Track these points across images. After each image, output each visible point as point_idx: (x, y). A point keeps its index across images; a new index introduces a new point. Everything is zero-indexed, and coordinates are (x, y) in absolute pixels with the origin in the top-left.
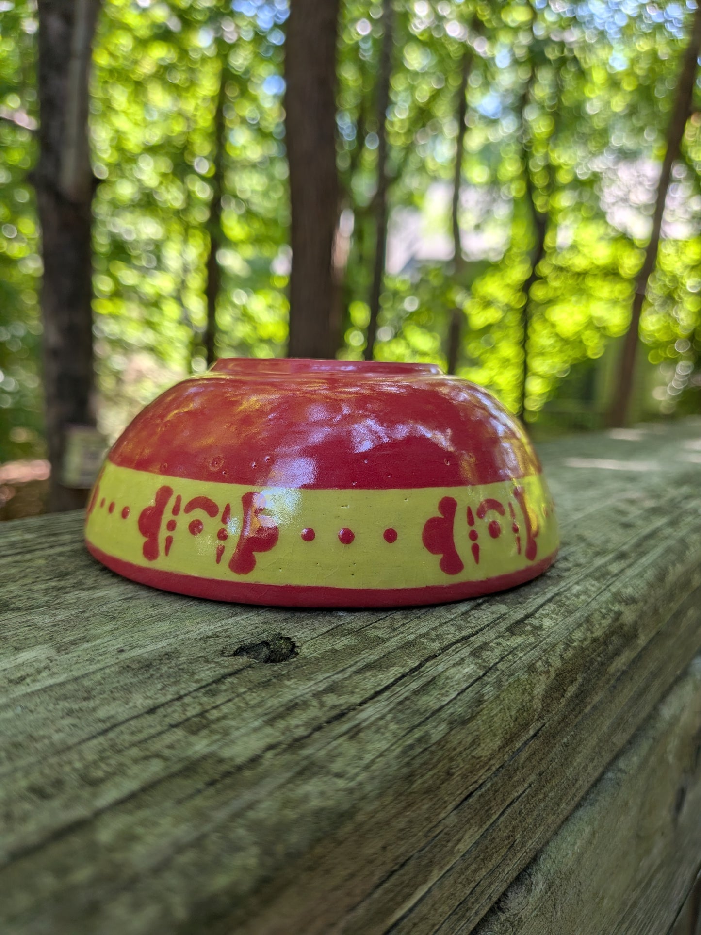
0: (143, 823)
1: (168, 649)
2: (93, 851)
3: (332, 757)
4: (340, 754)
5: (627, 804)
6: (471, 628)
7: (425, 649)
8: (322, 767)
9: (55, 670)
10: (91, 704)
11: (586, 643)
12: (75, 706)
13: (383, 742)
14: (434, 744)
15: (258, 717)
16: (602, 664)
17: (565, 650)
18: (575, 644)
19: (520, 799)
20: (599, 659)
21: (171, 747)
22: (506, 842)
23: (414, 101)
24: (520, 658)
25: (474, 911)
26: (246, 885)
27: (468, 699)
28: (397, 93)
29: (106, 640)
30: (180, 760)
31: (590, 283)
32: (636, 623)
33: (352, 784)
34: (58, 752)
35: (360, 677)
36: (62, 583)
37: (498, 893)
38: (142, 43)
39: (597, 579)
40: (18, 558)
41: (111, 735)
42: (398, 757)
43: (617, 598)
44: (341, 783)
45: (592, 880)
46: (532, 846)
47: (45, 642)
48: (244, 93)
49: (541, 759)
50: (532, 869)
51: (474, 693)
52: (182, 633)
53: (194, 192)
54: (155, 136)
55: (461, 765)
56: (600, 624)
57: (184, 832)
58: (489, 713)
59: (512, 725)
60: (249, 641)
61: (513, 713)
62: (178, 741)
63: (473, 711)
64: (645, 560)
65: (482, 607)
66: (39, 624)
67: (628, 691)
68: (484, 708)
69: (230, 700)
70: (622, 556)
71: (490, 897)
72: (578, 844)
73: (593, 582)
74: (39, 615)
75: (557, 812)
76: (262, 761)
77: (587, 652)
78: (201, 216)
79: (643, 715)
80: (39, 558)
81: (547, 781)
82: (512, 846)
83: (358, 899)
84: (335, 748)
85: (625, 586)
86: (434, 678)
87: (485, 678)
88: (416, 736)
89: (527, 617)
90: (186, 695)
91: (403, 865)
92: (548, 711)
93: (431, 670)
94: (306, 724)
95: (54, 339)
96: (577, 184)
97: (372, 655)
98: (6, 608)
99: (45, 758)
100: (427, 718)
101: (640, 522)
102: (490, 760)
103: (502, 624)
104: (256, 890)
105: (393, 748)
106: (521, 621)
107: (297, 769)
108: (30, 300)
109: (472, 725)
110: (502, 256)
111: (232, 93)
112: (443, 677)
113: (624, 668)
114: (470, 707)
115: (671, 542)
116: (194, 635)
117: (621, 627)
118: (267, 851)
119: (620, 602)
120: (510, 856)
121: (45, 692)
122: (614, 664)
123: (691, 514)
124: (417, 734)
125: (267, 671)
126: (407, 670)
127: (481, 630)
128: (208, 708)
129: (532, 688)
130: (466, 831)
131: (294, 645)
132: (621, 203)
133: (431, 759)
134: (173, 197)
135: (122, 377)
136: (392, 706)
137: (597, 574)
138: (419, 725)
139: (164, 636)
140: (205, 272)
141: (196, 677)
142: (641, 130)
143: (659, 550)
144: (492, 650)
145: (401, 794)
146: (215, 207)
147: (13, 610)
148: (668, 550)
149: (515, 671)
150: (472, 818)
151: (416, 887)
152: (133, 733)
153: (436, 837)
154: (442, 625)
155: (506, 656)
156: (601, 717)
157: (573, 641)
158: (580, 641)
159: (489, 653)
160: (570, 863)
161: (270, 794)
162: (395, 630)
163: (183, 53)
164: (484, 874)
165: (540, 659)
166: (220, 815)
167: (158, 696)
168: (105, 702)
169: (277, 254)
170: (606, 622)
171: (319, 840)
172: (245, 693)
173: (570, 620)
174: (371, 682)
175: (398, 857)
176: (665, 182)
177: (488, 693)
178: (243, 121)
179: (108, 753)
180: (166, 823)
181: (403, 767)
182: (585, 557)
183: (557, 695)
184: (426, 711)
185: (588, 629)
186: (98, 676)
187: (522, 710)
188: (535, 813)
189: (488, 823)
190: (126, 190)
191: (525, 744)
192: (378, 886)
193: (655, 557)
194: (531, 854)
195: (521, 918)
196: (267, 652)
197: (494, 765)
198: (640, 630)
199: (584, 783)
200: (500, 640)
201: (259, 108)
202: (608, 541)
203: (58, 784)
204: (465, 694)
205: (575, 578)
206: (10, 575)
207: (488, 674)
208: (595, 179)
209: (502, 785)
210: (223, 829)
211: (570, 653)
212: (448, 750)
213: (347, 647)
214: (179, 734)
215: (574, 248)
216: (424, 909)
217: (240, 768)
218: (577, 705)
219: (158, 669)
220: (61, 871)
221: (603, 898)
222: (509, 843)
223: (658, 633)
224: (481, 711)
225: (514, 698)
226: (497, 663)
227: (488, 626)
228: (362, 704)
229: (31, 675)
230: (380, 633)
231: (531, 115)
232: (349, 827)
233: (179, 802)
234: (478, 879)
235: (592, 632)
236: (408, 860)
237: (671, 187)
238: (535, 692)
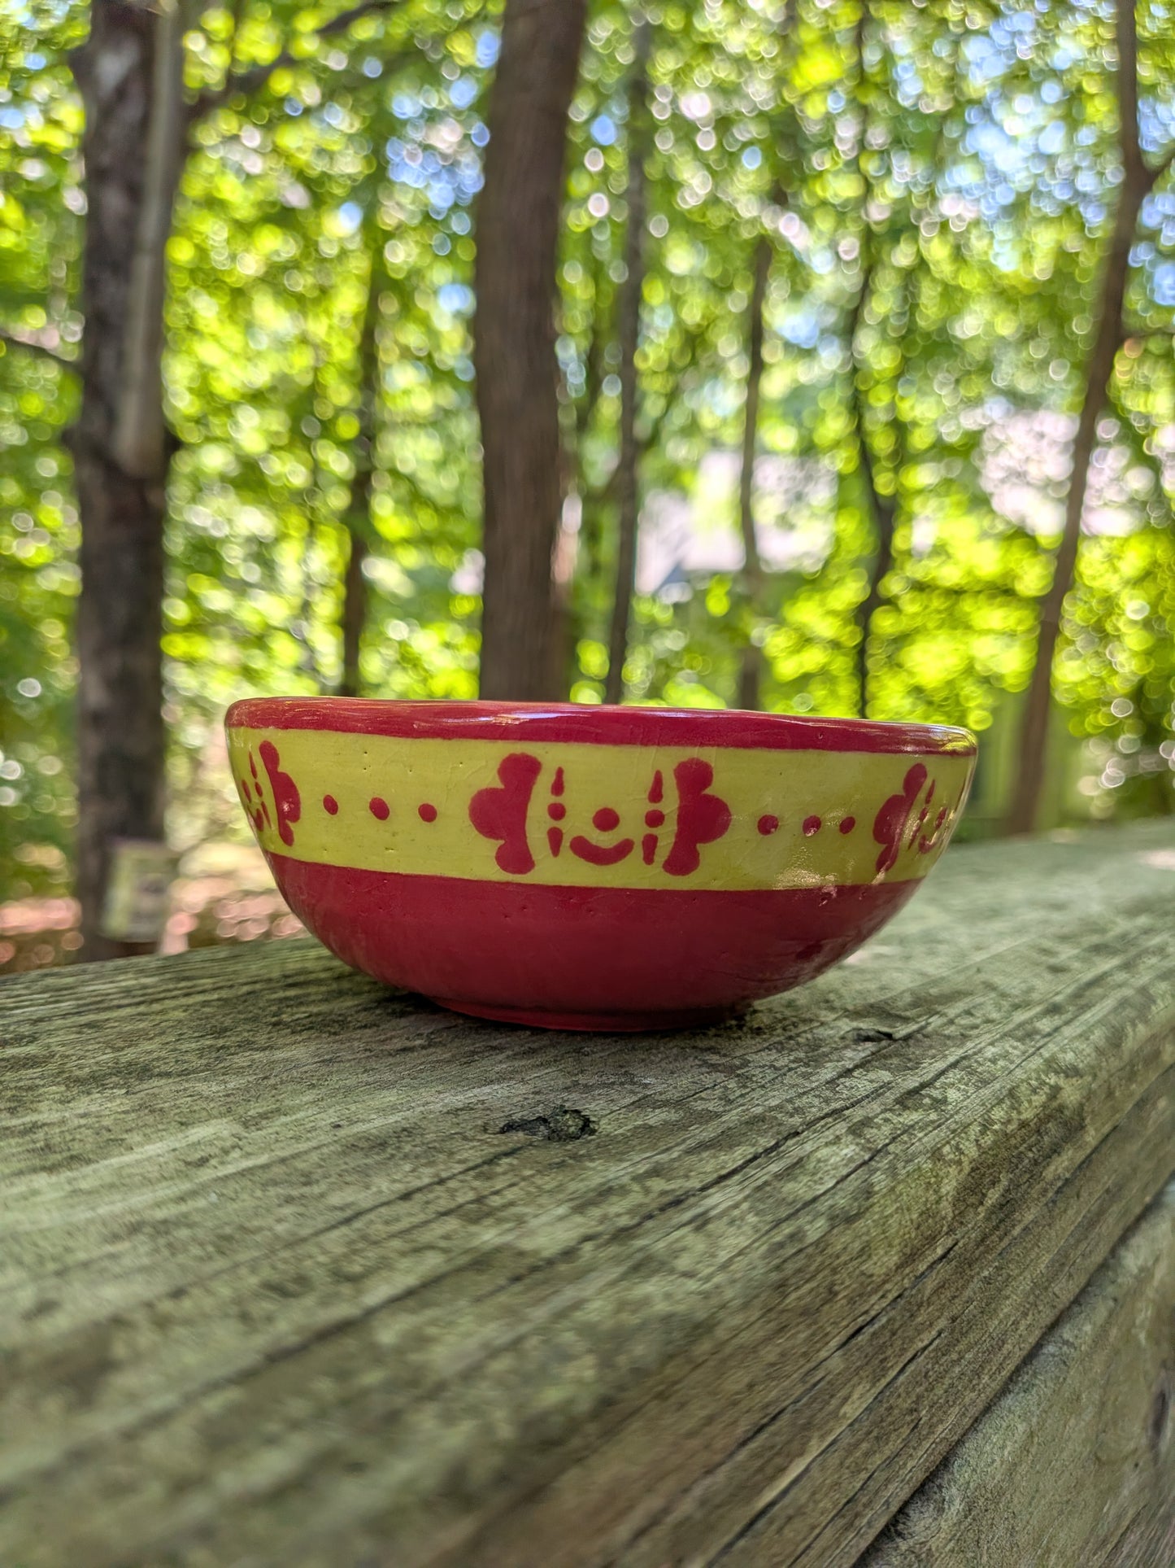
0: (434, 1322)
1: (405, 1124)
2: (378, 1356)
3: (676, 1253)
4: (684, 1249)
5: (1078, 1399)
6: (844, 1100)
7: (780, 1125)
8: (663, 1263)
9: (248, 1149)
10: (316, 1190)
11: (1011, 1127)
12: (295, 1193)
13: (741, 1238)
14: (812, 1244)
15: (560, 1203)
16: (1036, 1163)
17: (983, 1133)
18: (996, 1127)
19: (926, 1352)
20: (1031, 1155)
21: (447, 1237)
22: (908, 1418)
23: (679, 322)
24: (920, 1140)
25: (865, 1521)
26: (584, 1405)
27: (852, 1188)
28: (652, 310)
29: (310, 1112)
30: (466, 1252)
31: (967, 605)
32: (1082, 1105)
33: (707, 1286)
34: (289, 1245)
35: (694, 1158)
36: (221, 1042)
37: (898, 1499)
38: (244, 229)
39: (1021, 1040)
40: (142, 1009)
41: (358, 1224)
42: (764, 1257)
43: (1051, 1065)
44: (692, 1285)
45: (1031, 1513)
46: (943, 1435)
47: (222, 1115)
48: (407, 309)
49: (954, 1297)
50: (942, 1478)
51: (859, 1181)
52: (419, 1105)
53: (326, 463)
54: (261, 376)
55: (847, 1283)
56: (1030, 1102)
57: (494, 1332)
58: (882, 1211)
59: (913, 1235)
60: (519, 1115)
61: (915, 1216)
62: (455, 1231)
63: (859, 1207)
64: (1089, 1016)
65: (855, 1074)
66: (205, 1094)
67: (1074, 1214)
68: (874, 1204)
69: (512, 1185)
70: (1054, 1009)
71: (887, 1503)
72: (1009, 1448)
73: (1015, 1044)
74: (199, 1081)
75: (977, 1388)
76: (580, 1253)
77: (1013, 1141)
78: (338, 500)
79: (1097, 1258)
80: (175, 1009)
81: (964, 1334)
82: (916, 1427)
83: (718, 1458)
84: (677, 1240)
85: (1063, 1050)
86: (801, 1159)
87: (873, 1163)
88: (787, 1231)
89: (923, 1086)
90: (449, 1178)
91: (774, 1418)
92: (962, 1223)
93: (794, 1150)
94: (630, 1212)
95: (97, 696)
96: (941, 450)
97: (709, 1132)
98: (148, 1074)
99: (273, 1252)
100: (798, 1211)
101: (1076, 965)
102: (885, 1282)
103: (888, 1094)
104: (595, 1415)
105: (756, 1245)
106: (916, 1091)
107: (630, 1263)
108: (54, 633)
109: (860, 1224)
110: (820, 566)
111: (390, 306)
112: (813, 1159)
113: (1068, 1175)
114: (856, 1199)
115: (1128, 992)
116: (438, 1107)
117: (1061, 1109)
118: (606, 1362)
119: (1057, 1073)
120: (914, 1443)
121: (243, 1175)
122: (1052, 1168)
123: (1154, 953)
124: (787, 1229)
125: (556, 1152)
126: (760, 1150)
127: (858, 1102)
128: (486, 1193)
129: (939, 1183)
130: (854, 1386)
131: (587, 1121)
132: (1014, 480)
133: (808, 1266)
134: (290, 471)
135: (201, 758)
136: (747, 1192)
137: (1020, 1033)
138: (788, 1218)
139: (394, 1108)
140: (342, 590)
141: (458, 1157)
142: (1044, 364)
143: (1109, 1003)
144: (879, 1127)
145: (770, 1310)
146: (361, 486)
147: (161, 1075)
148: (1124, 1003)
149: (914, 1156)
150: (860, 1368)
151: (792, 1458)
152: (387, 1223)
153: (815, 1385)
154: (800, 1095)
155: (899, 1136)
156: (1036, 1249)
157: (993, 1123)
158: (1002, 1123)
159: (875, 1131)
160: (998, 1477)
161: (600, 1291)
162: (731, 1102)
163: (310, 246)
164: (879, 1462)
165: (948, 1143)
166: (540, 1314)
167: (409, 1179)
168: (332, 1188)
169: (460, 562)
170: (1039, 1099)
171: (671, 1357)
172: (532, 1176)
173: (986, 1092)
174: (711, 1164)
175: (767, 1406)
176: (1083, 446)
177: (879, 1182)
178: (407, 354)
179: (360, 1245)
180: (467, 1322)
181: (771, 1271)
182: (1000, 1010)
183: (972, 1200)
184: (794, 1202)
185: (1013, 1108)
186: (314, 1157)
187: (926, 1213)
188: (947, 1381)
189: (884, 1382)
190: (214, 460)
191: (931, 1267)
192: (744, 1443)
193: (1105, 1011)
194: (943, 1448)
195: (930, 1549)
196: (546, 1132)
197: (890, 1291)
198: (1088, 1121)
199: (1014, 1350)
200: (888, 1115)
201: (432, 333)
202: (1031, 989)
203: (303, 1281)
204: (846, 1182)
205: (987, 1038)
206: (139, 1030)
207: (877, 1159)
208: (972, 443)
209: (901, 1326)
210: (543, 1330)
211: (988, 1140)
212: (830, 1257)
213: (666, 1123)
214: (452, 1224)
215: (940, 550)
216: (800, 1495)
217: (550, 1262)
218: (1002, 1221)
219: (399, 1148)
220: (342, 1375)
221: (1048, 1551)
222: (912, 1421)
223: (1115, 1128)
224: (871, 1206)
225: (912, 1191)
226: (887, 1145)
227: (867, 1096)
228: (703, 1189)
229: (216, 1156)
230: (711, 1106)
231: (867, 342)
232: (705, 1346)
233: (478, 1300)
234: (871, 1468)
235: (1019, 1113)
236: (780, 1413)
237: (1097, 452)
238: (943, 1191)
